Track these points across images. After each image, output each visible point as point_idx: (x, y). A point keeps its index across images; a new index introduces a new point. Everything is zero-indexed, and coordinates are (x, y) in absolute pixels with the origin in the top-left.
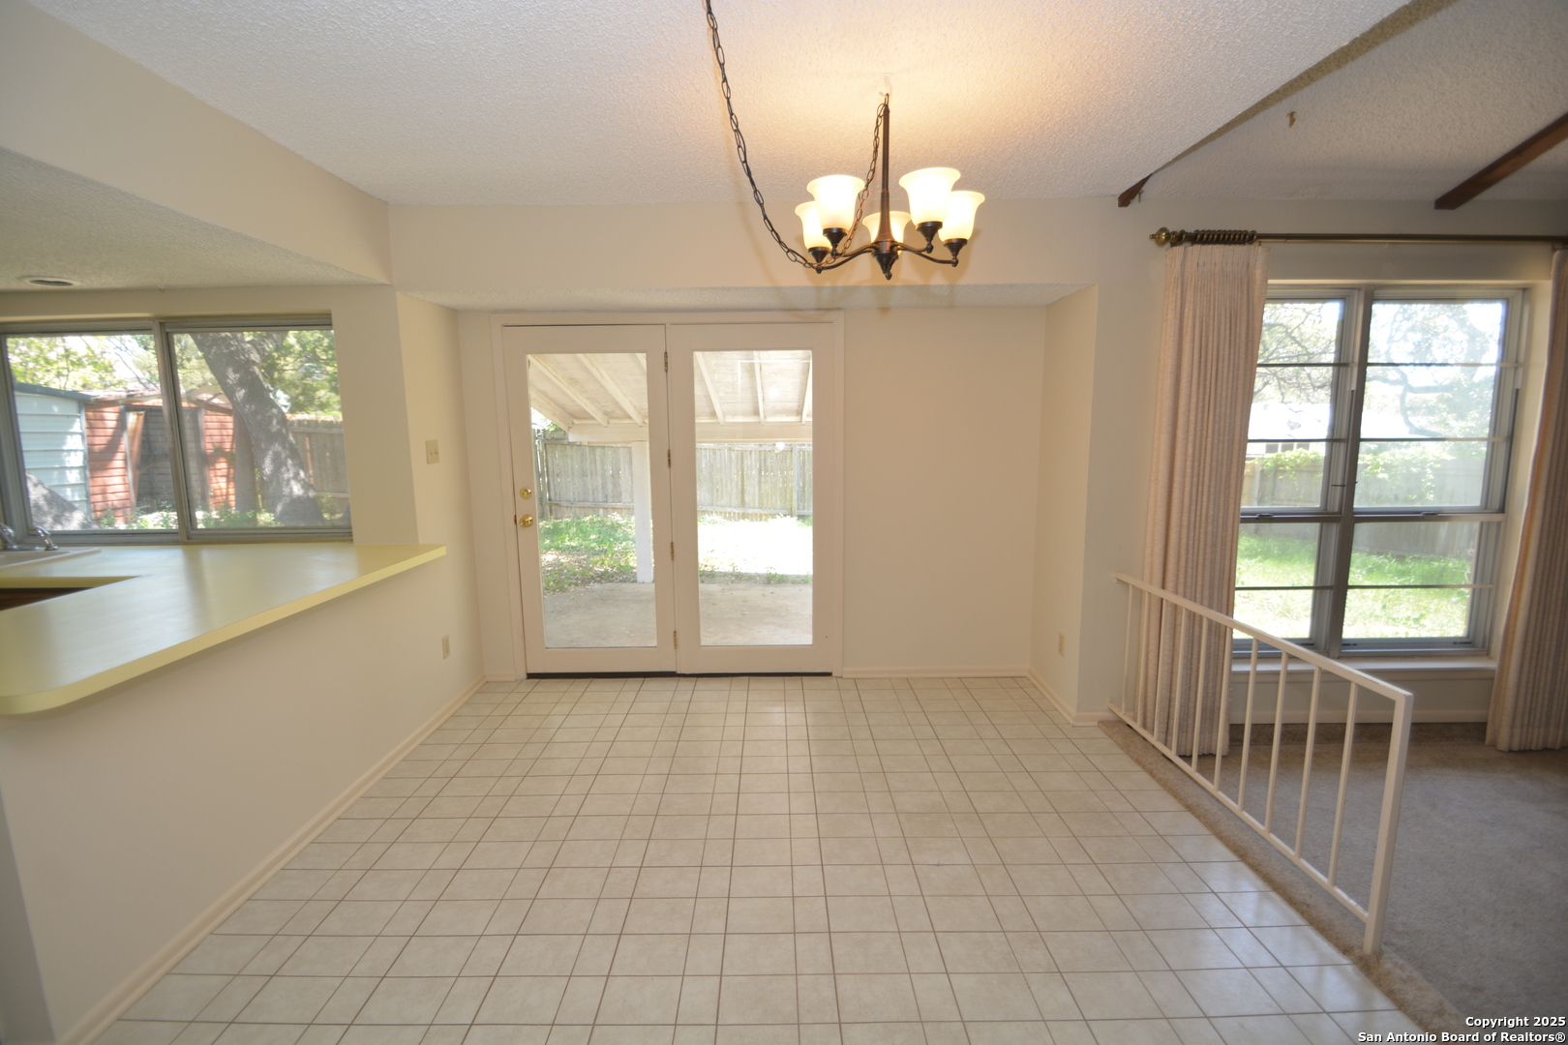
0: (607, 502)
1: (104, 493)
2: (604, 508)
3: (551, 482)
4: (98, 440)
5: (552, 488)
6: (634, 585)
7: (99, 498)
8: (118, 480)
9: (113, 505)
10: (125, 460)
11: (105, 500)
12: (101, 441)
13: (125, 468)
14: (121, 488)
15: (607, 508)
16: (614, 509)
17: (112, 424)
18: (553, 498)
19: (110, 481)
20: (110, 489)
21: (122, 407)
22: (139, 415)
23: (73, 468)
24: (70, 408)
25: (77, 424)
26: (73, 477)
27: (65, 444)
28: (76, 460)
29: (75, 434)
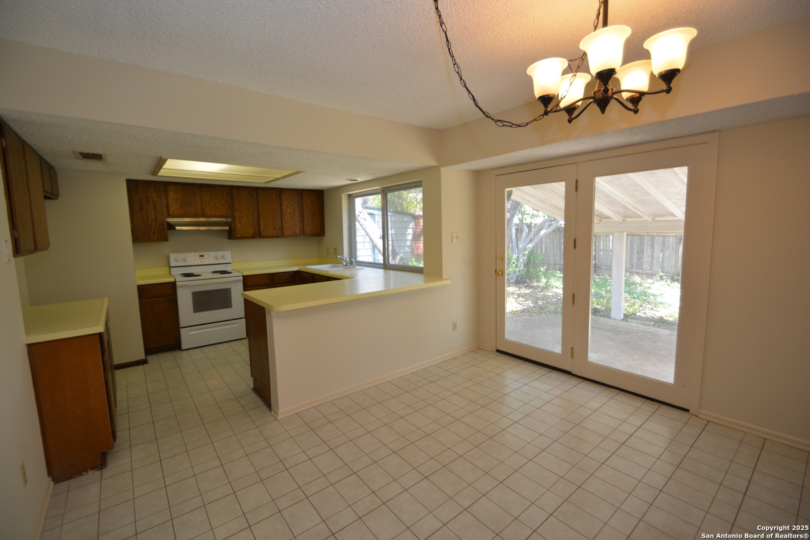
0: (632, 268)
1: (418, 249)
2: (630, 272)
3: (597, 255)
4: (417, 230)
5: (597, 258)
6: (608, 319)
7: (416, 251)
8: (421, 246)
11: (418, 252)
15: (632, 272)
16: (637, 273)
18: (597, 263)
20: (420, 248)
23: (408, 240)
24: (410, 219)
25: (411, 225)
26: (408, 243)
27: (407, 232)
28: (410, 237)
29: (411, 228)
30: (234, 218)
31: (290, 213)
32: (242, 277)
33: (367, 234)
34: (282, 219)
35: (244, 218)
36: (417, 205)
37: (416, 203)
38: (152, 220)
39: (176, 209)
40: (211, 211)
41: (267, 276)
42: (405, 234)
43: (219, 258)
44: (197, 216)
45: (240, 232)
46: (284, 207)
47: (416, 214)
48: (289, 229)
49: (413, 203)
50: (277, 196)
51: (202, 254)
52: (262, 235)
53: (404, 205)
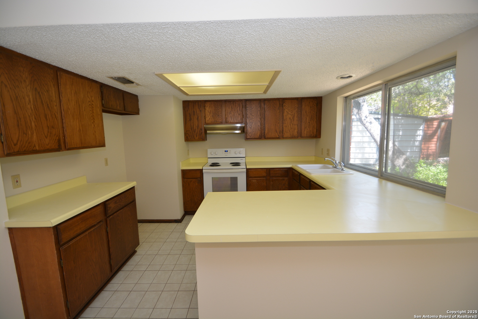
1: (428, 149)
7: (425, 151)
8: (433, 145)
9: (430, 153)
10: (437, 139)
11: (427, 152)
12: (430, 132)
13: (437, 142)
14: (434, 148)
17: (435, 126)
19: (430, 146)
20: (430, 148)
21: (440, 120)
22: (446, 123)
23: (417, 141)
24: (420, 121)
25: (422, 127)
26: (417, 144)
27: (416, 133)
28: (419, 138)
29: (421, 130)
30: (246, 124)
31: (290, 118)
32: (246, 169)
33: (372, 136)
34: (283, 123)
35: (254, 124)
36: (430, 109)
37: (428, 108)
38: (196, 127)
39: (210, 119)
40: (231, 119)
41: (265, 170)
42: (415, 136)
43: (237, 153)
44: (222, 123)
45: (250, 135)
46: (285, 114)
47: (429, 117)
48: (288, 131)
49: (425, 107)
50: (280, 104)
51: (226, 149)
52: (266, 137)
53: (414, 110)
